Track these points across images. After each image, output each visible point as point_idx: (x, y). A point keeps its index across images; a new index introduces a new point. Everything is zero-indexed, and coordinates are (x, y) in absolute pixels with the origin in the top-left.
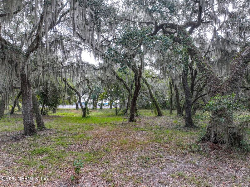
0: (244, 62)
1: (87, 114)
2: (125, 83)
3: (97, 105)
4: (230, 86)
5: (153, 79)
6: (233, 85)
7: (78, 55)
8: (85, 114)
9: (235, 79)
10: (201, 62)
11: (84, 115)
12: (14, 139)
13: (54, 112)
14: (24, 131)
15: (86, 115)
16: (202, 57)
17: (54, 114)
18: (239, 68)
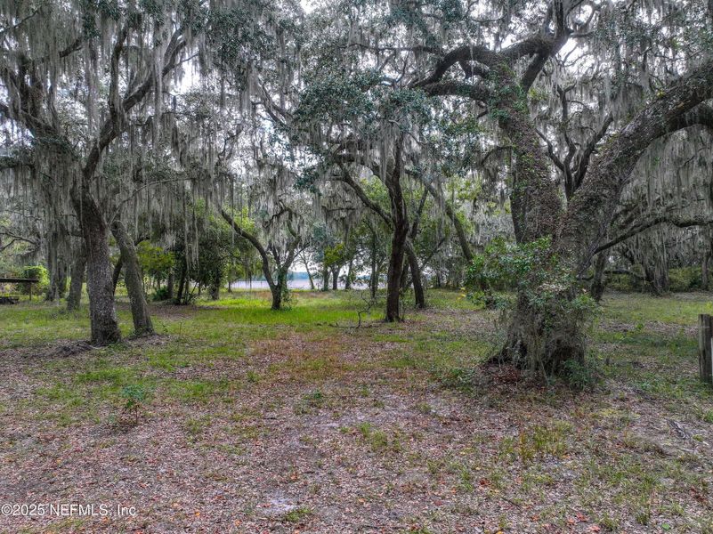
0: (625, 153)
1: (282, 300)
2: (386, 216)
3: (338, 280)
4: (577, 219)
5: (477, 204)
6: (583, 215)
7: (257, 144)
8: (280, 301)
9: (592, 200)
10: (524, 153)
11: (276, 305)
12: (64, 352)
13: (214, 298)
14: (93, 335)
15: (282, 304)
16: (531, 141)
17: (212, 303)
18: (610, 168)
